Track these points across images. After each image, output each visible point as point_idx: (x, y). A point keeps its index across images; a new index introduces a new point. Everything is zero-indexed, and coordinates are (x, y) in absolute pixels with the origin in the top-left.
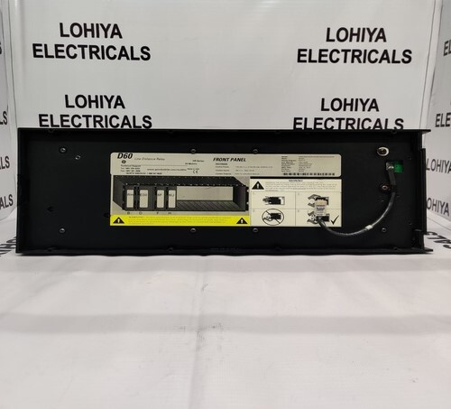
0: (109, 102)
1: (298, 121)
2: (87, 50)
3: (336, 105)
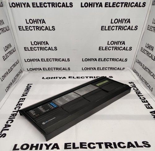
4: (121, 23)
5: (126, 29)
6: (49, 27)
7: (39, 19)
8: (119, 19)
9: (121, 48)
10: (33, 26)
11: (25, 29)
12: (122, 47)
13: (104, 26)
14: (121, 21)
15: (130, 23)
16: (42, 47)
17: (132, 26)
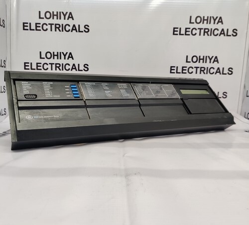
0: (65, 56)
1: (172, 68)
2: (53, 27)
3: (195, 59)
4: (207, 23)
5: (218, 34)
8: (204, 17)
9: (212, 69)
11: (35, 28)
12: (214, 68)
14: (207, 20)
15: (222, 24)
16: (59, 64)
17: (228, 30)
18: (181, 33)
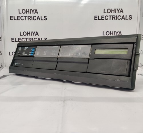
2: (27, 18)
3: (108, 33)
5: (120, 19)
6: (41, 16)
7: (32, 10)
10: (24, 16)
13: (97, 16)
14: (114, 11)
15: (123, 13)
16: (31, 38)
18: (99, 19)
